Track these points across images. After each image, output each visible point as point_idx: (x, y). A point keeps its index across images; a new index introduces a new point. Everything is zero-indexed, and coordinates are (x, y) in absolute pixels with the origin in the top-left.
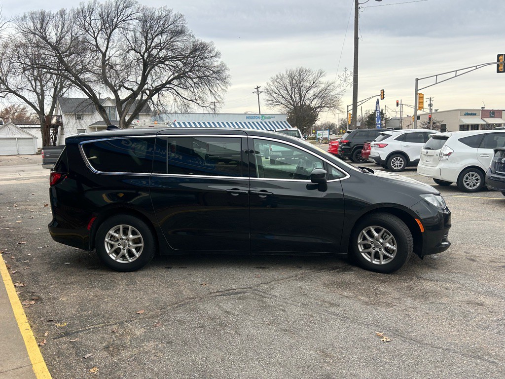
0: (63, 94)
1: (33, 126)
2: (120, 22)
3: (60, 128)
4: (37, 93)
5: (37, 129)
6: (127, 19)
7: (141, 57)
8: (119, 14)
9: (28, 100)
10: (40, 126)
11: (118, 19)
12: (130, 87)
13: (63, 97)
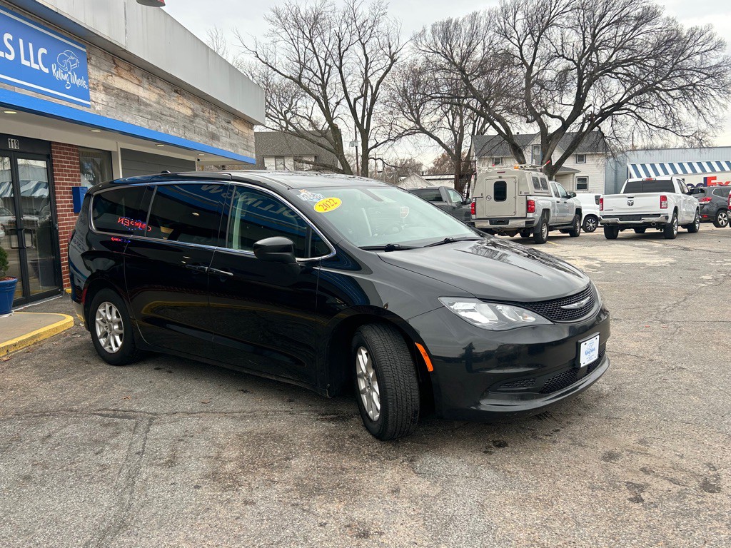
0: (485, 131)
1: (446, 177)
2: (554, 16)
3: (473, 177)
4: (454, 131)
5: (448, 181)
6: (564, 11)
7: (575, 66)
8: (553, 5)
9: (443, 142)
10: (453, 176)
11: (551, 13)
12: (557, 114)
13: (485, 134)
